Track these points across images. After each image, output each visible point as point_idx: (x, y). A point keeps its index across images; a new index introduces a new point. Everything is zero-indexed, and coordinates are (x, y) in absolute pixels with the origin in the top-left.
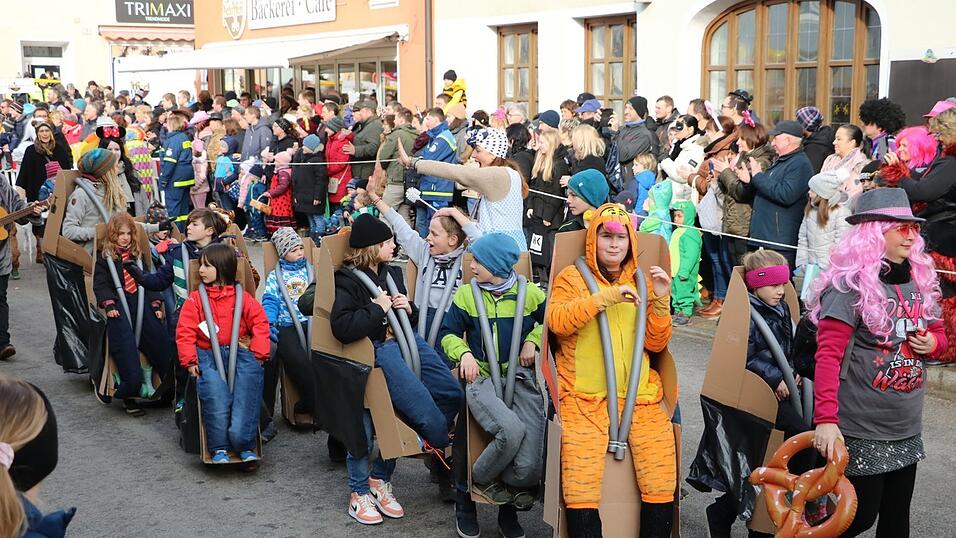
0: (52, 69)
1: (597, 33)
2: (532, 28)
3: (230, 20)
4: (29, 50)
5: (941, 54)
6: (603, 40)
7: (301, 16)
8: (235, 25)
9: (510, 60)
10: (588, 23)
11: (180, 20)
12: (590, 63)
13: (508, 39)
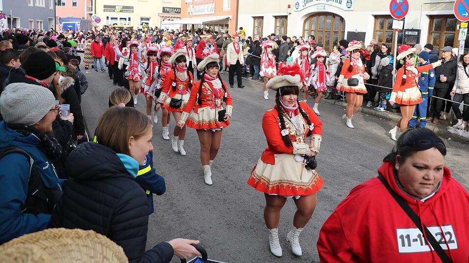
0: (147, 23)
1: (278, 20)
2: (262, 17)
3: (189, 13)
4: (142, 19)
5: (359, 31)
6: (280, 22)
7: (206, 12)
8: (190, 14)
9: (256, 25)
10: (276, 17)
11: (178, 12)
12: (276, 27)
13: (256, 20)
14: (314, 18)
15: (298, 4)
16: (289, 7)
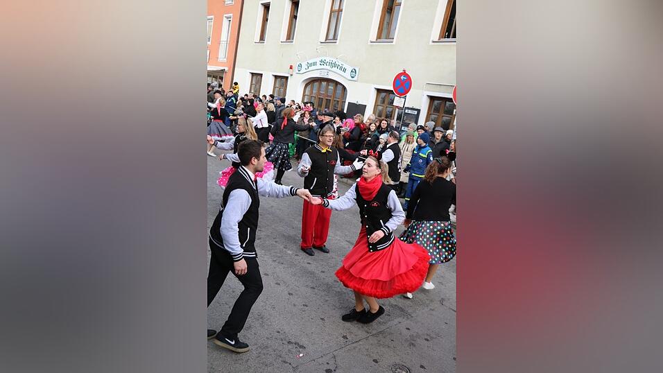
1: (278, 80)
2: (261, 75)
9: (254, 83)
12: (274, 88)
13: (254, 77)
14: (316, 84)
15: (300, 65)
16: (291, 68)
